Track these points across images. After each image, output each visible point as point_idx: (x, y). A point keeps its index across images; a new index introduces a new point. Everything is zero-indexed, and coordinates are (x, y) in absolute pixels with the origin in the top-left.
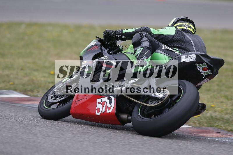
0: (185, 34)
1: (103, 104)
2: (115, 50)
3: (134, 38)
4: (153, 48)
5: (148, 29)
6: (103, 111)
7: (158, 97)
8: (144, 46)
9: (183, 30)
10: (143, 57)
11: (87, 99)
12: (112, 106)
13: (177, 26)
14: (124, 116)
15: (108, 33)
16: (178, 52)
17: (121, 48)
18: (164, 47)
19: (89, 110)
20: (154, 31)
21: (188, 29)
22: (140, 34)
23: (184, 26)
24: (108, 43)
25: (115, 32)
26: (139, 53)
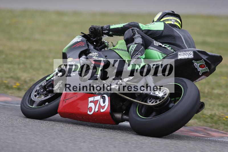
0: (174, 29)
1: (95, 102)
2: (101, 46)
3: (126, 34)
4: (146, 45)
5: (137, 24)
6: (97, 110)
7: (158, 95)
8: (137, 42)
9: (171, 25)
10: (137, 54)
11: (78, 97)
12: (106, 105)
13: (164, 21)
14: (118, 116)
15: (95, 29)
16: (170, 48)
17: (106, 44)
18: (156, 43)
19: (79, 109)
20: (143, 27)
21: (176, 23)
22: (132, 30)
23: (171, 20)
24: (94, 39)
25: (102, 28)
26: (133, 50)
